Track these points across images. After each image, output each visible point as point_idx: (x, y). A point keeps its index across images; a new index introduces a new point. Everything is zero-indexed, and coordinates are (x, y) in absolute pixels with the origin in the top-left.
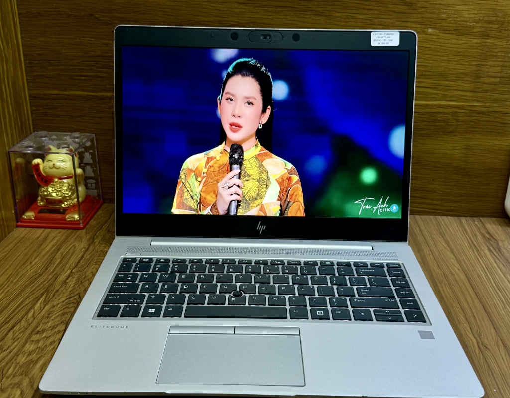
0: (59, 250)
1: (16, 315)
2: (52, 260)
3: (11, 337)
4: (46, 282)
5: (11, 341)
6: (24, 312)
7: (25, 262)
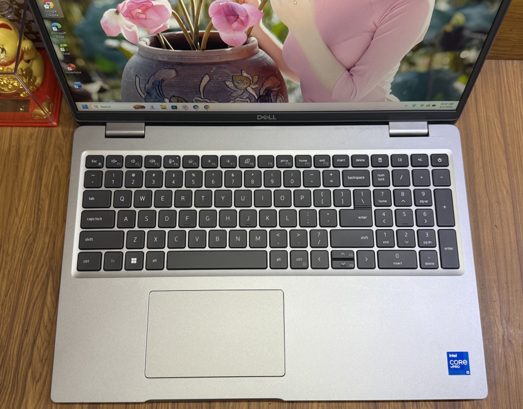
0: (41, 179)
1: (30, 318)
2: (39, 205)
3: (38, 358)
4: (45, 251)
5: (39, 365)
6: (38, 312)
7: (10, 210)
